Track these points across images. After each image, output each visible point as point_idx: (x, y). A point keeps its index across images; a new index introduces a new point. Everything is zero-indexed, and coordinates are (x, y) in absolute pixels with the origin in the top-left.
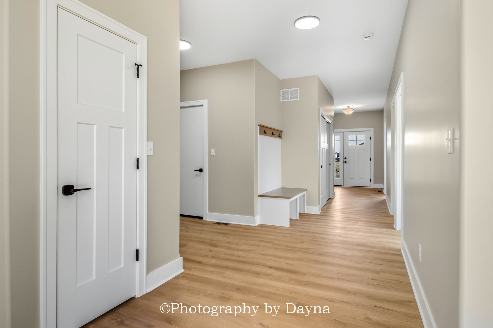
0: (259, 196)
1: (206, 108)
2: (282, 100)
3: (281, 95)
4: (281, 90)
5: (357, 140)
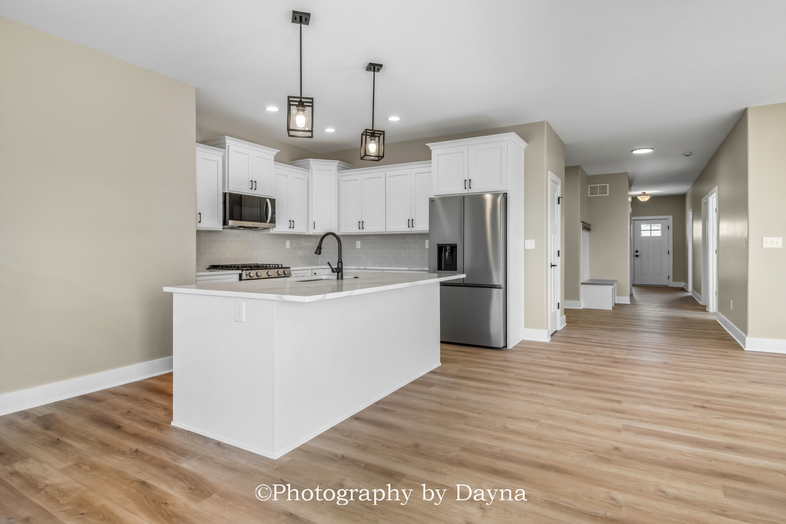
0: (582, 284)
2: (590, 195)
3: (589, 190)
4: (589, 186)
5: (651, 230)
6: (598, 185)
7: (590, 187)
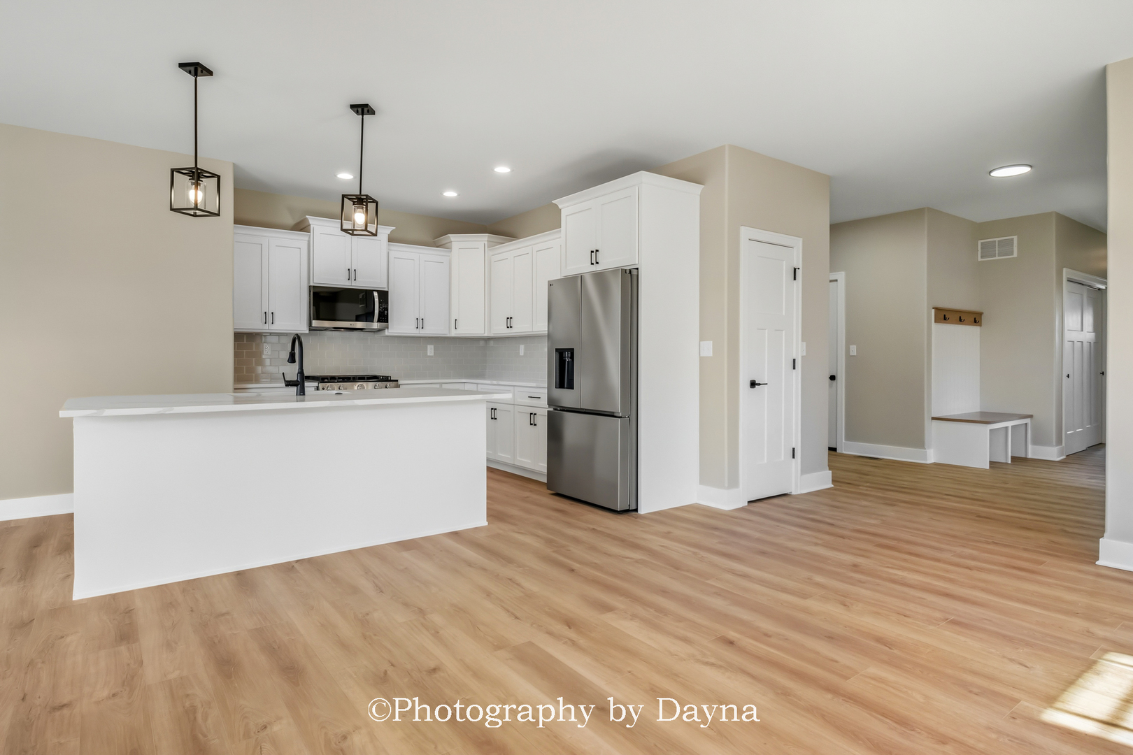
0: (933, 419)
1: (842, 283)
2: (982, 257)
3: (979, 249)
4: (980, 242)
6: (997, 239)
7: (982, 243)
